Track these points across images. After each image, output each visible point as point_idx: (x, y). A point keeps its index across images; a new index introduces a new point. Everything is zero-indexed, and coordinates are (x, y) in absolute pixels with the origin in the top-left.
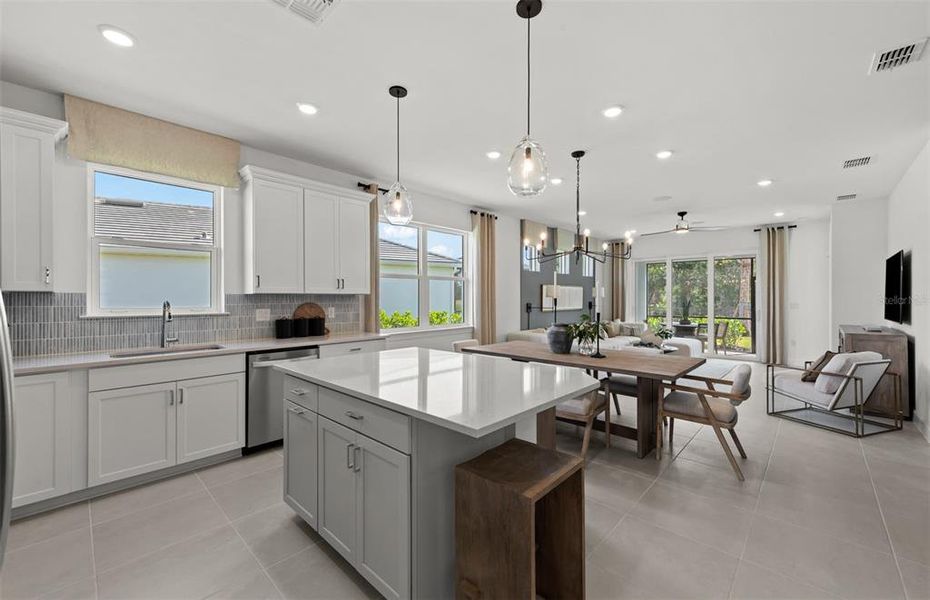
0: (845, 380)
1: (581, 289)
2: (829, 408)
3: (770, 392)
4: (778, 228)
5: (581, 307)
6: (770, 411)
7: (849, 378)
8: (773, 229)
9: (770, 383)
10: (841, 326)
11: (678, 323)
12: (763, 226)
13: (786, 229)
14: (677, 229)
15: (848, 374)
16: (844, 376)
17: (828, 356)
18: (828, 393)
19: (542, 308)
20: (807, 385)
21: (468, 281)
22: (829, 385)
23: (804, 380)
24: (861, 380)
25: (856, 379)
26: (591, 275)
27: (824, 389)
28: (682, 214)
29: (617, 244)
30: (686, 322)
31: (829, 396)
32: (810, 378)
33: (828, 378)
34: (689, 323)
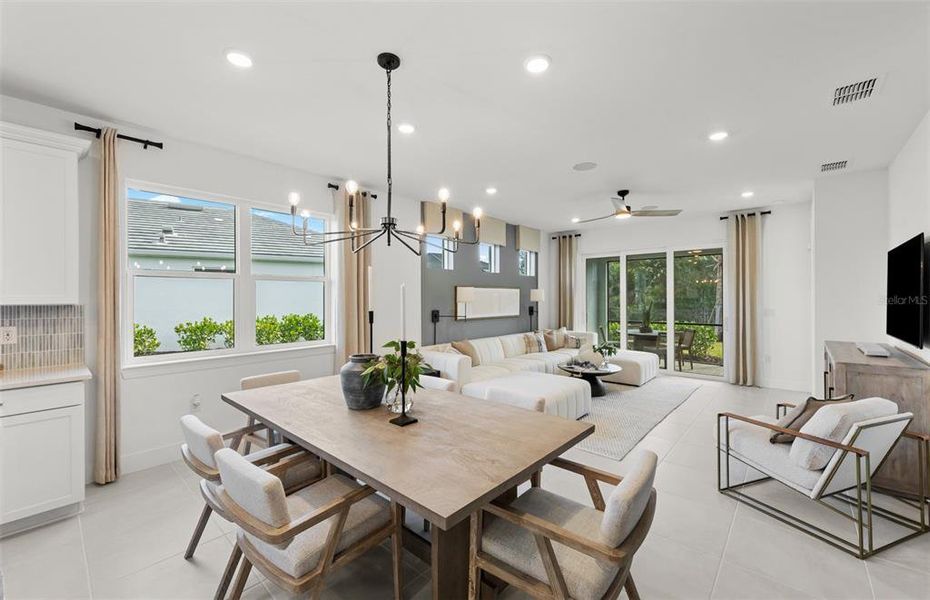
0: (839, 452)
1: (518, 291)
2: (813, 495)
3: (723, 455)
4: (749, 215)
5: (518, 313)
6: (724, 485)
7: (846, 450)
8: (743, 216)
9: (723, 440)
10: (827, 342)
11: (637, 331)
12: (728, 212)
13: (758, 215)
14: (617, 214)
15: (845, 442)
16: (838, 446)
17: (812, 405)
18: (812, 469)
19: (456, 316)
20: (779, 449)
21: (330, 282)
22: (813, 457)
23: (773, 441)
24: (868, 456)
25: (859, 456)
26: (533, 274)
27: (804, 462)
28: (623, 193)
29: (564, 237)
30: (646, 329)
31: (815, 475)
32: (783, 438)
33: (810, 445)
34: (650, 331)
